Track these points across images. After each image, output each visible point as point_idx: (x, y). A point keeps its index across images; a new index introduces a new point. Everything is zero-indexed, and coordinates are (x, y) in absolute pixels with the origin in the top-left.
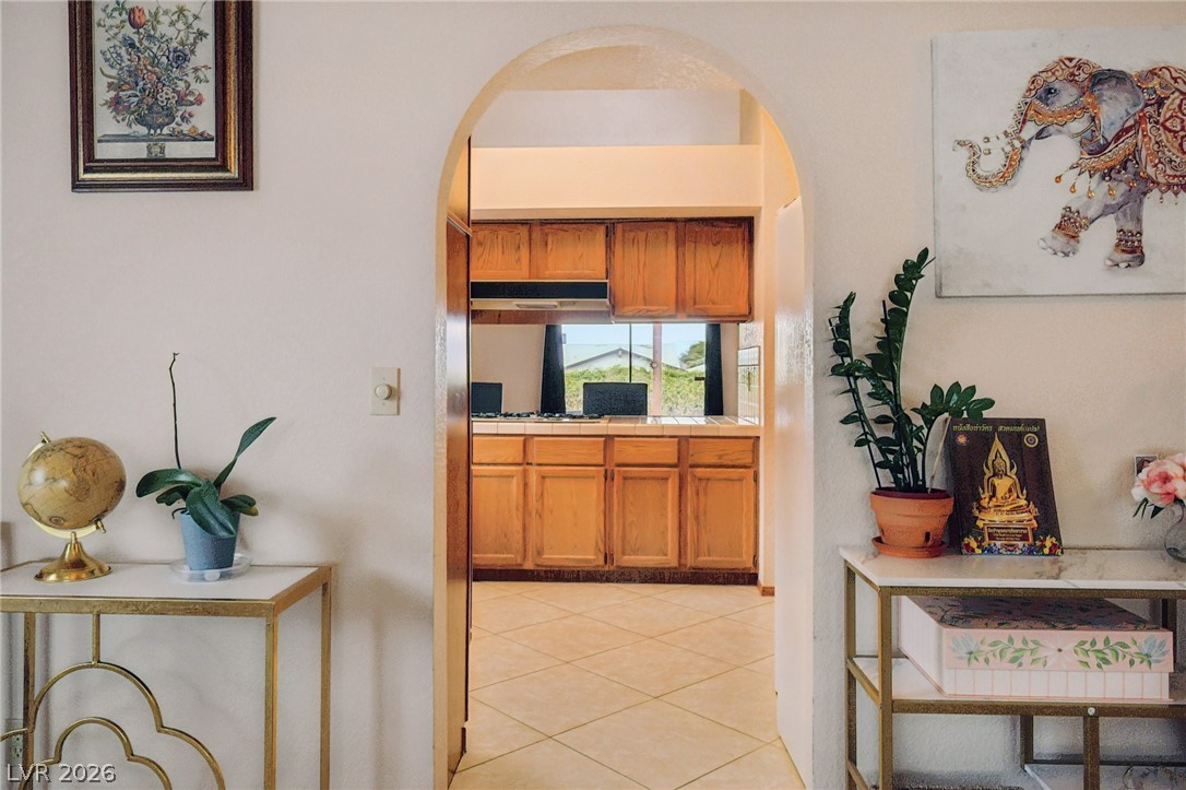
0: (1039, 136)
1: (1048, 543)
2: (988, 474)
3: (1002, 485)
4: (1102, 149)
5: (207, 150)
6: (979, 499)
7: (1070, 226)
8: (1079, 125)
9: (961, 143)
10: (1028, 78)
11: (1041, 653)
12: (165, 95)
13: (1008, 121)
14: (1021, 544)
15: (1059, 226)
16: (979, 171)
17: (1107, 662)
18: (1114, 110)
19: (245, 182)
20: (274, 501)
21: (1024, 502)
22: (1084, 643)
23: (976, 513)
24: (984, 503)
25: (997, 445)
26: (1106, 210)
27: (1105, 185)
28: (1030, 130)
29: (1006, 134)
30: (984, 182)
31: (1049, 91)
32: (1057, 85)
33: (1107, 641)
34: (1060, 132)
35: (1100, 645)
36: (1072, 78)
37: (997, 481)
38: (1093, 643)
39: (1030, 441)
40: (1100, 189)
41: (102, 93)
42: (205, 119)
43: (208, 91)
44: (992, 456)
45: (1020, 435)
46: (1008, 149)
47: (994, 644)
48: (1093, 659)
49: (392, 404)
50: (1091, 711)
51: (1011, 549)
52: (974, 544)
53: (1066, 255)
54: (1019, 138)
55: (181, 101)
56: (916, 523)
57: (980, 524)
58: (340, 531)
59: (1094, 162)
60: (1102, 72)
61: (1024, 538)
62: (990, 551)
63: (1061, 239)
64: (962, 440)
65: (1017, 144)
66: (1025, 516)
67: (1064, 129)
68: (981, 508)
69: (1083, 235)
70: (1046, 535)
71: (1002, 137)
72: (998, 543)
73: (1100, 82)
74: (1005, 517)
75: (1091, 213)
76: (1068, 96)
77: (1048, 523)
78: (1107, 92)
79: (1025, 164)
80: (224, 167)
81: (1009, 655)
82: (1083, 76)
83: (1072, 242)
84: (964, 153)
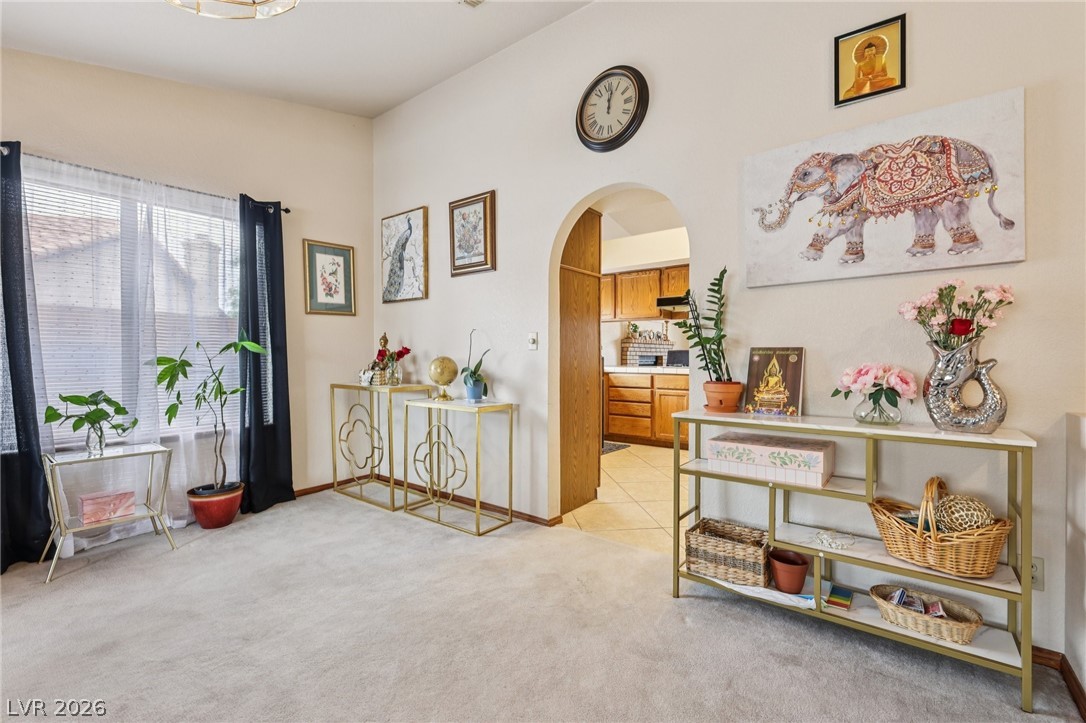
0: (799, 199)
1: (790, 410)
2: (766, 375)
3: (773, 381)
4: (837, 200)
5: (482, 258)
6: (758, 387)
7: (818, 244)
8: (824, 189)
9: (756, 210)
10: (794, 169)
11: (752, 456)
12: (472, 242)
13: (782, 194)
14: (775, 410)
15: (811, 245)
16: (765, 222)
17: (786, 464)
18: (845, 175)
19: (494, 267)
20: (500, 381)
21: (782, 389)
22: (773, 453)
23: (755, 393)
24: (761, 389)
25: (774, 361)
26: (840, 232)
27: (839, 219)
28: (795, 196)
29: (781, 201)
30: (769, 228)
31: (805, 174)
32: (810, 170)
33: (786, 454)
34: (811, 195)
35: (782, 455)
36: (820, 165)
37: (770, 378)
38: (779, 454)
39: (793, 359)
40: (837, 222)
41: (457, 244)
42: (481, 249)
43: (482, 238)
44: (770, 366)
45: (788, 356)
46: (782, 208)
47: (729, 449)
48: (778, 462)
49: (535, 346)
50: (771, 485)
51: (769, 411)
52: (751, 408)
53: (815, 260)
54: (788, 202)
55: (475, 243)
56: (715, 395)
57: (756, 399)
58: (519, 391)
59: (832, 207)
60: (839, 157)
61: (779, 406)
62: (758, 412)
63: (812, 252)
64: (756, 358)
65: (787, 205)
66: (782, 396)
67: (815, 192)
68: (758, 392)
69: (825, 248)
70: (790, 406)
71: (778, 203)
72: (764, 409)
73: (837, 163)
74: (770, 396)
75: (830, 236)
76: (817, 174)
77: (793, 400)
78: (840, 167)
79: (791, 216)
80: (486, 264)
81: (736, 455)
82: (826, 162)
83: (819, 253)
84: (758, 215)
